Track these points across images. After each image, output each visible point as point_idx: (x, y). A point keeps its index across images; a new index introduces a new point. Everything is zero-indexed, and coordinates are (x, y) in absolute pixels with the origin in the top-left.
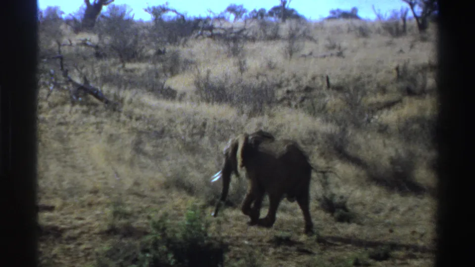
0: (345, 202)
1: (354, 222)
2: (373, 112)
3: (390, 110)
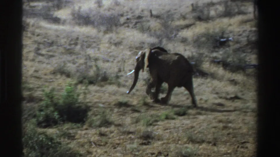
2: (178, 31)
3: (188, 29)
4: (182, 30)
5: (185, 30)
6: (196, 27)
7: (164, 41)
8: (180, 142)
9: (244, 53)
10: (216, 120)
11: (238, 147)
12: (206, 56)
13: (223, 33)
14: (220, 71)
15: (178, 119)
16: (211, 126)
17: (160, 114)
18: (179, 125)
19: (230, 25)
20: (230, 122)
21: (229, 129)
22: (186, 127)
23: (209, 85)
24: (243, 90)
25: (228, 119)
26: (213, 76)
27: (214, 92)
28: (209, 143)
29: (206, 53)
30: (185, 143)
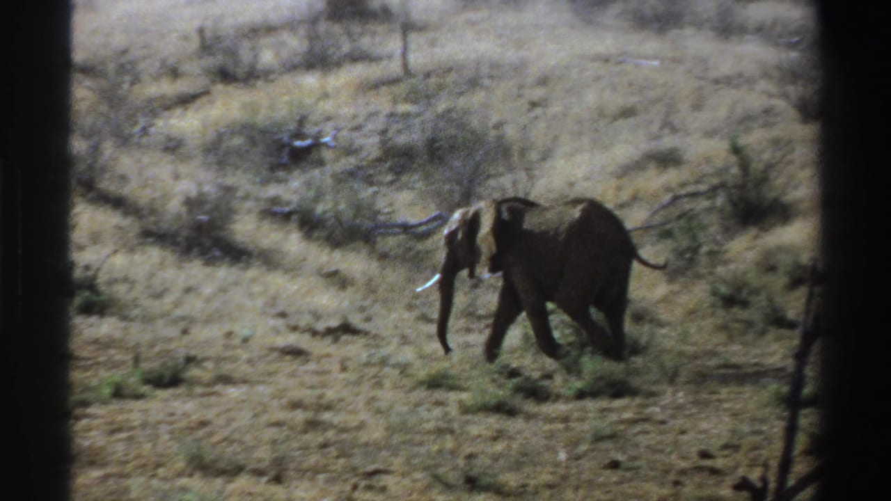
0: (94, 277)
1: (112, 315)
2: (154, 113)
3: (186, 109)
4: (167, 114)
5: (178, 111)
6: (212, 102)
7: (108, 148)
8: (161, 471)
9: (371, 184)
10: (284, 401)
11: (355, 487)
12: (246, 197)
13: (302, 121)
14: (293, 243)
15: (155, 397)
16: (265, 418)
17: (94, 382)
18: (160, 417)
19: (326, 96)
20: (328, 407)
21: (325, 430)
22: (183, 424)
23: (256, 289)
24: (366, 303)
25: (321, 397)
26: (269, 260)
27: (273, 311)
28: (259, 473)
29: (248, 187)
30: (180, 474)
